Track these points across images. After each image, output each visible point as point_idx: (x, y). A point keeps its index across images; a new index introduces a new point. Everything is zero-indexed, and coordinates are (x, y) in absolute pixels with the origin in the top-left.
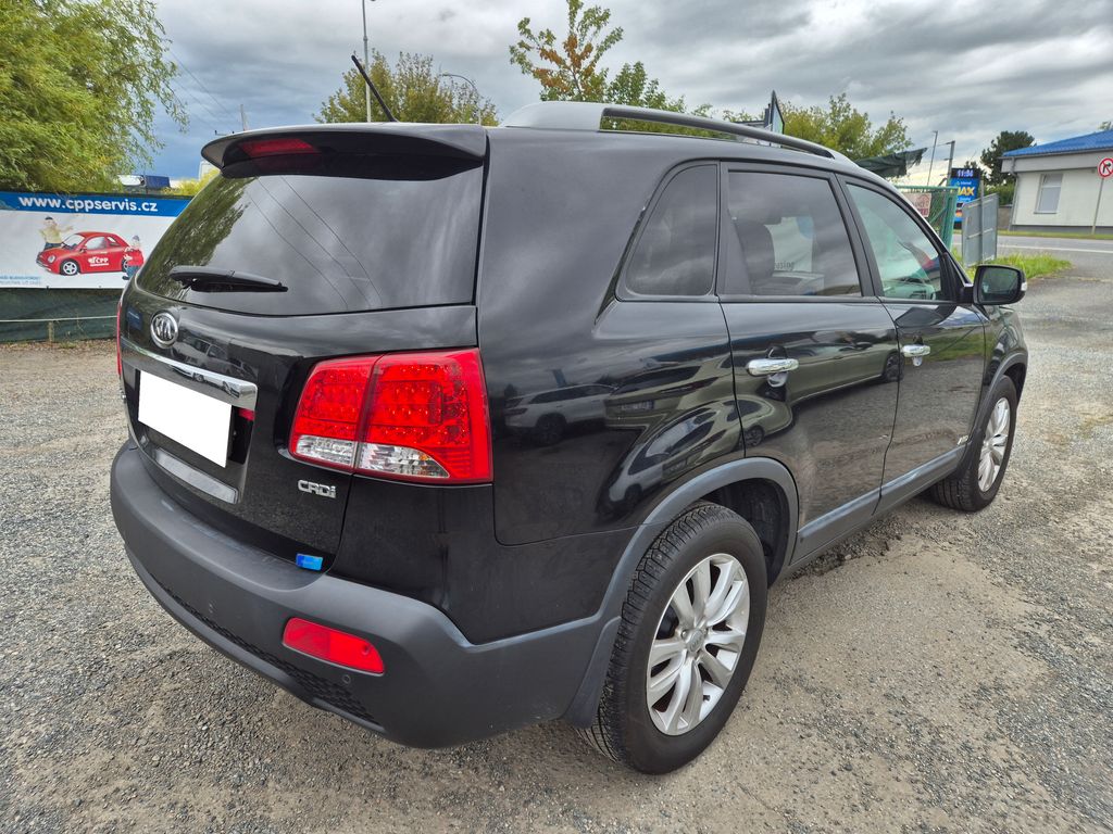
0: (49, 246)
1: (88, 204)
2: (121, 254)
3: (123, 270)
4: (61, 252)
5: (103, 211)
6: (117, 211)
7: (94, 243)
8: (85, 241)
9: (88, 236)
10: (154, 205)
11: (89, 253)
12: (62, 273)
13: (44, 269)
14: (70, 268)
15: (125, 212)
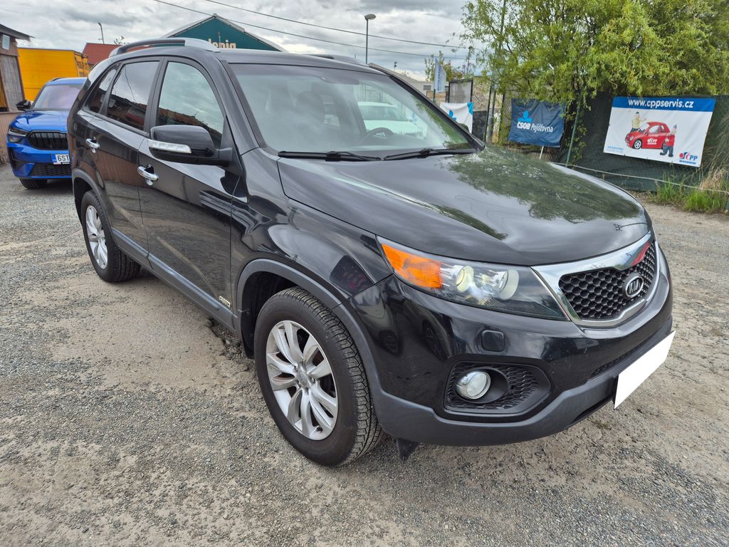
0: (633, 130)
1: (658, 103)
2: (665, 137)
3: (662, 149)
4: (637, 134)
5: (664, 108)
6: (671, 108)
7: (654, 129)
8: (649, 128)
9: (652, 124)
10: (692, 103)
11: (649, 135)
12: (633, 147)
13: (626, 144)
14: (638, 144)
15: (675, 108)
